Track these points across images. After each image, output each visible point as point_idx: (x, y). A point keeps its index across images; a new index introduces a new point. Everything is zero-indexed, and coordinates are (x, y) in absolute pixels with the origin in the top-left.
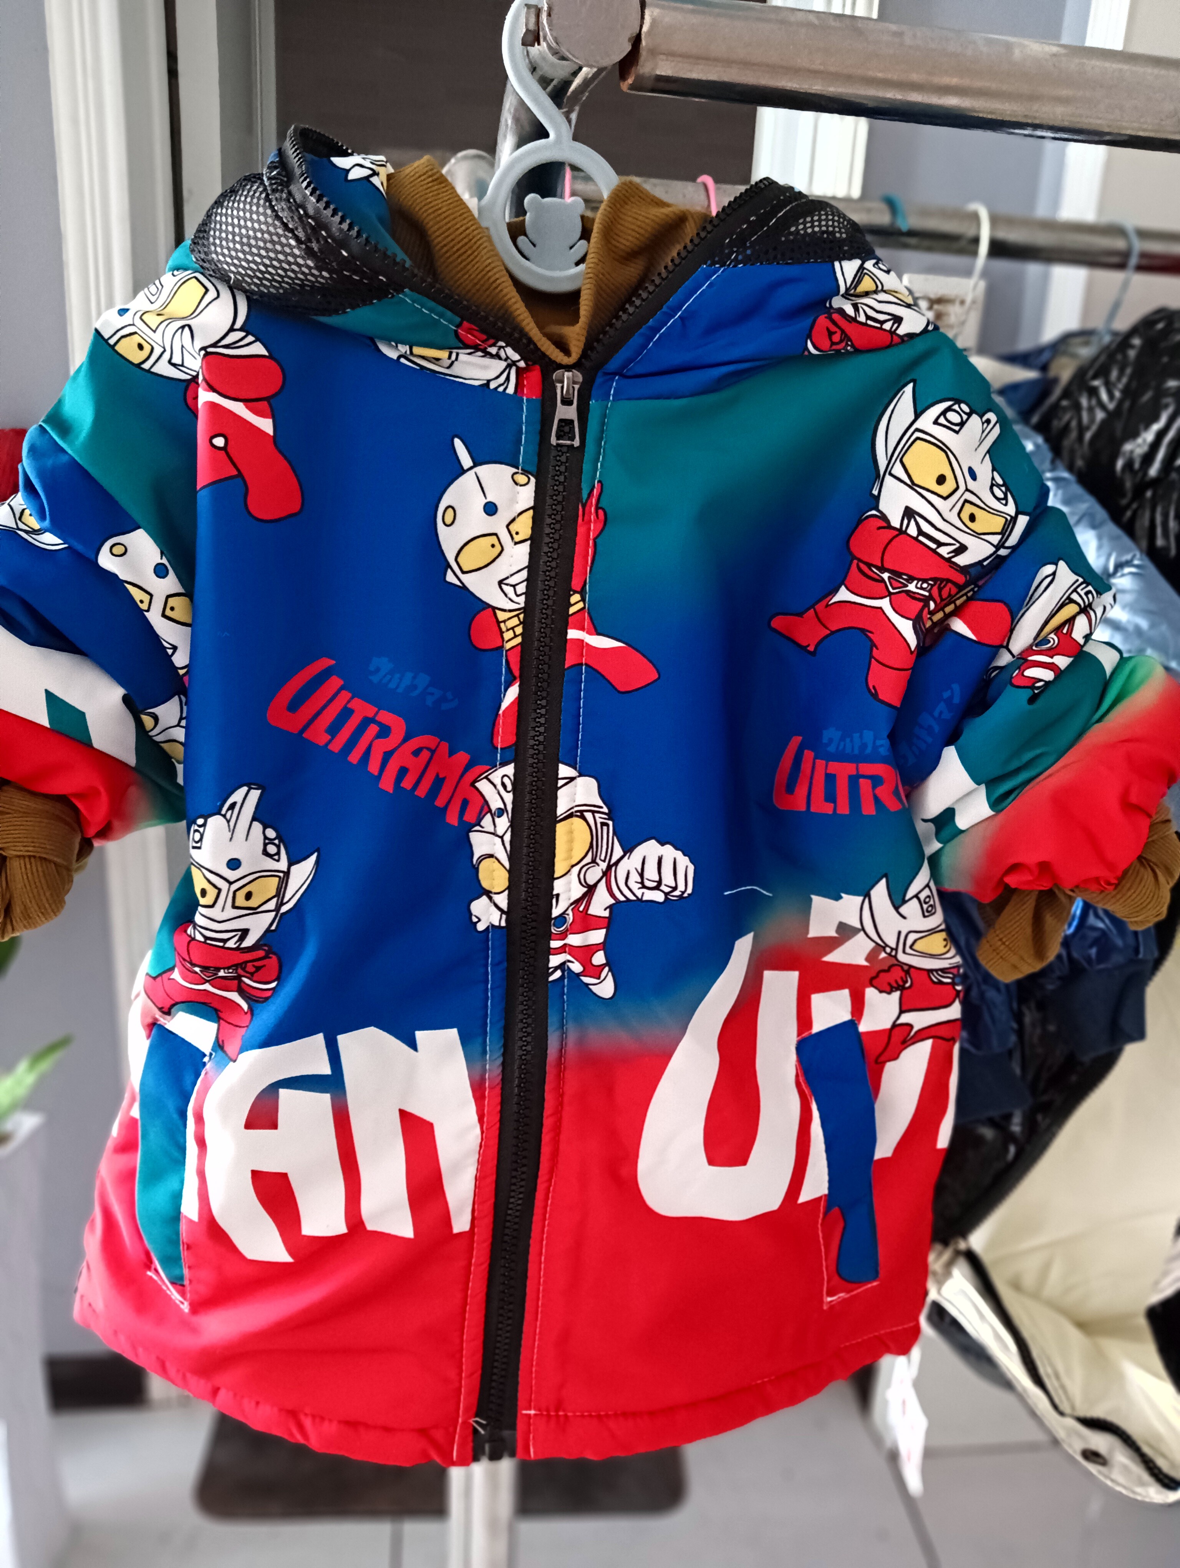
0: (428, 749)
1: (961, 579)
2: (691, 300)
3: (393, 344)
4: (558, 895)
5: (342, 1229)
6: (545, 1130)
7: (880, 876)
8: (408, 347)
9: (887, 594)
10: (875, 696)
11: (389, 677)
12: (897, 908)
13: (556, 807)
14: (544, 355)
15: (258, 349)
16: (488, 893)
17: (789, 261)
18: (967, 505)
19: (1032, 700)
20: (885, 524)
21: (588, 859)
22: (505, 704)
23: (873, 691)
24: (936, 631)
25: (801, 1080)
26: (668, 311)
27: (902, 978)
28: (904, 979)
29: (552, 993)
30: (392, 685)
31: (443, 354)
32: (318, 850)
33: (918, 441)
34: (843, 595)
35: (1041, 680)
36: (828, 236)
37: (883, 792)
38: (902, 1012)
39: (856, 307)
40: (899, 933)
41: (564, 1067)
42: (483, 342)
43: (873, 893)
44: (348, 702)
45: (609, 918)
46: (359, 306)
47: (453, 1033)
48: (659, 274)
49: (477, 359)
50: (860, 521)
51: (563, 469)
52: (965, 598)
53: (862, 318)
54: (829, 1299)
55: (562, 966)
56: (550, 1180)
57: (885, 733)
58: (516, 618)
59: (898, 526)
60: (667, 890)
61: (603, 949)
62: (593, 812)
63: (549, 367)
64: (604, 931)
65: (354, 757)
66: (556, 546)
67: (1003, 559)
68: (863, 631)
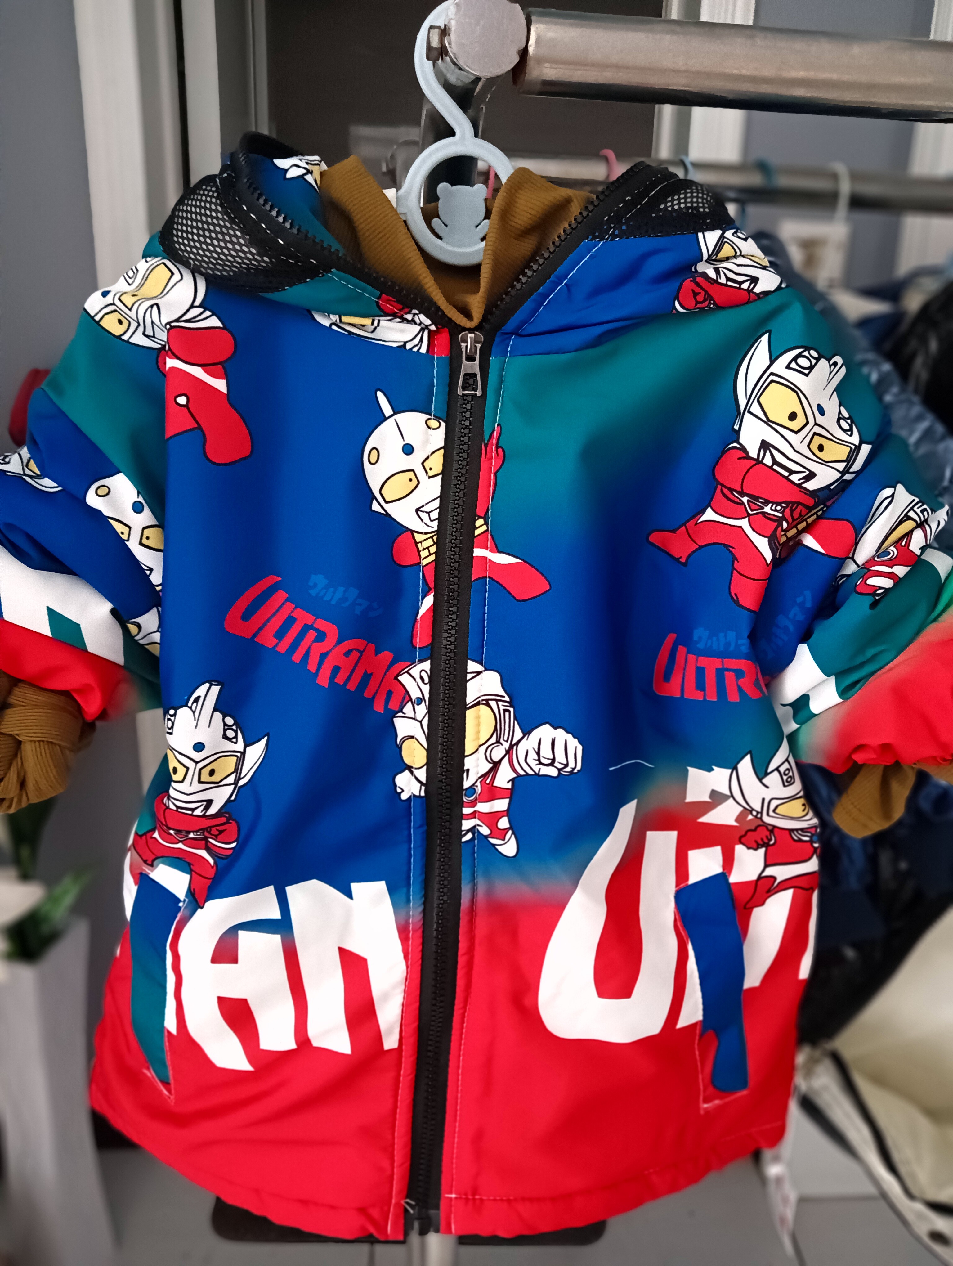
0: (357, 650)
1: (810, 502)
2: (575, 271)
3: (326, 314)
4: (468, 770)
5: (292, 1045)
6: (459, 967)
7: (746, 752)
8: (338, 316)
9: (746, 515)
10: (737, 602)
11: (324, 591)
12: (760, 780)
13: (466, 696)
14: (450, 320)
15: (214, 322)
16: (410, 768)
17: (659, 234)
18: (815, 437)
19: (874, 605)
20: (745, 455)
21: (494, 740)
22: (422, 611)
23: (735, 598)
24: (791, 544)
25: (679, 924)
26: (557, 280)
27: (767, 837)
28: (769, 837)
29: (465, 853)
30: (326, 598)
31: (367, 321)
32: (268, 734)
33: (773, 384)
34: (709, 515)
35: (881, 588)
36: (692, 211)
37: (745, 682)
38: (766, 866)
39: (717, 270)
40: (763, 800)
41: (475, 914)
42: (400, 310)
43: (740, 766)
44: (292, 611)
45: (512, 790)
46: (296, 285)
47: (381, 885)
48: (548, 249)
49: (395, 324)
50: (724, 452)
51: (468, 414)
52: (815, 516)
53: (723, 280)
54: (706, 1106)
55: (473, 830)
56: (464, 1007)
57: (746, 633)
58: (431, 539)
59: (756, 457)
60: (560, 766)
61: (507, 816)
62: (497, 701)
63: (455, 330)
64: (507, 800)
65: (297, 658)
66: (463, 479)
67: (849, 482)
68: (726, 546)
